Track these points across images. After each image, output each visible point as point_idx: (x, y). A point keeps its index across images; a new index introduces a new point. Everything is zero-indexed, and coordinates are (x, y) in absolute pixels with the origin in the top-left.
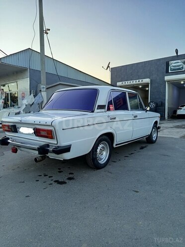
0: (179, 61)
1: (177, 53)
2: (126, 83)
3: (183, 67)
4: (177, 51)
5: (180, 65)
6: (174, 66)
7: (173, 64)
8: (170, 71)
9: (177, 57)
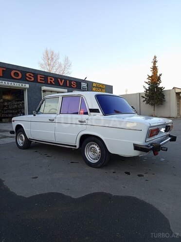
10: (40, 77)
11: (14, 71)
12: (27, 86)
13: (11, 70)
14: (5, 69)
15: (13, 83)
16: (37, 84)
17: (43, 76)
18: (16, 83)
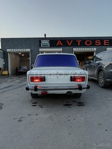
0: (46, 41)
1: (45, 36)
2: (14, 50)
3: (48, 45)
4: (45, 35)
5: (47, 43)
6: (44, 43)
7: (43, 42)
8: (42, 46)
9: (45, 39)
10: (106, 41)
11: (87, 41)
12: (95, 49)
13: (85, 40)
14: (81, 41)
15: (85, 49)
16: (103, 47)
17: (109, 41)
18: (87, 49)
